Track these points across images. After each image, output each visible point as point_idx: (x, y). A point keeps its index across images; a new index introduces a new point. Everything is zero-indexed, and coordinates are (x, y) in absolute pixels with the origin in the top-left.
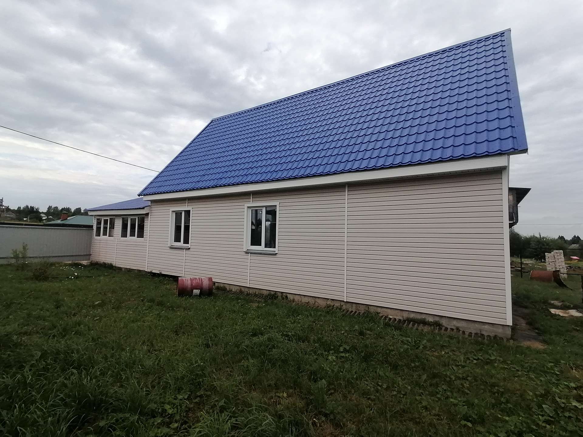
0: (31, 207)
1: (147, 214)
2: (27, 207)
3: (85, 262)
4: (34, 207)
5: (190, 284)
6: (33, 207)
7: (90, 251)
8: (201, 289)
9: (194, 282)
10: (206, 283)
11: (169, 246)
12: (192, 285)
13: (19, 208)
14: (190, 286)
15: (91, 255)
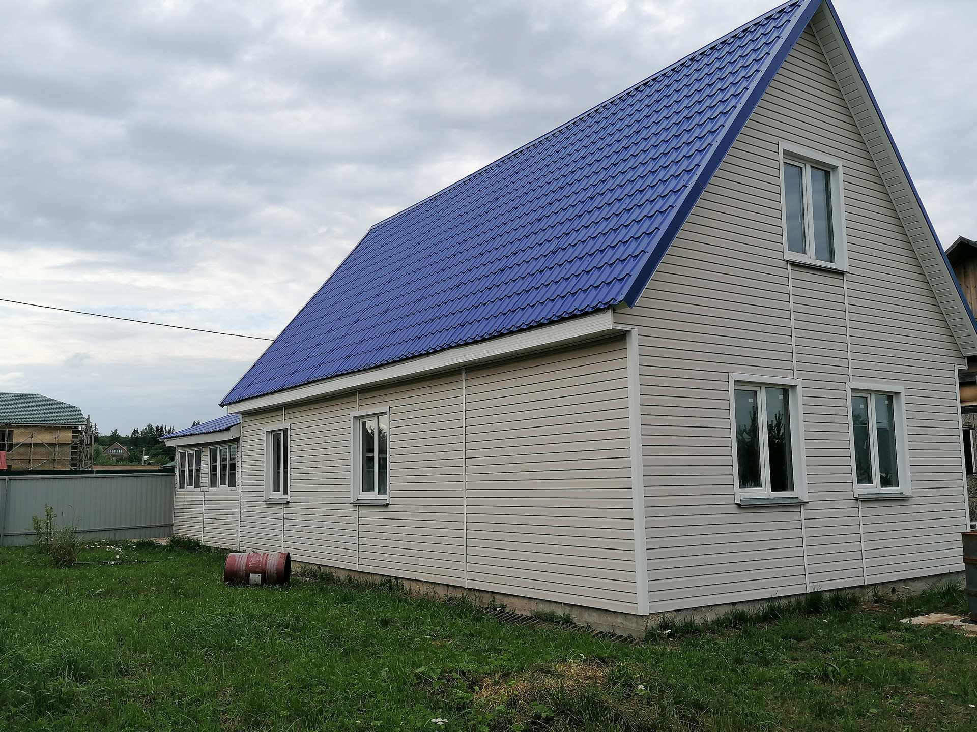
0: (157, 427)
1: (237, 440)
2: (150, 427)
3: (163, 542)
4: (164, 427)
5: (245, 564)
6: (162, 427)
7: (171, 519)
8: (263, 573)
9: (253, 560)
10: (274, 562)
11: (264, 500)
12: (247, 565)
13: (135, 432)
14: (244, 568)
15: (173, 525)
